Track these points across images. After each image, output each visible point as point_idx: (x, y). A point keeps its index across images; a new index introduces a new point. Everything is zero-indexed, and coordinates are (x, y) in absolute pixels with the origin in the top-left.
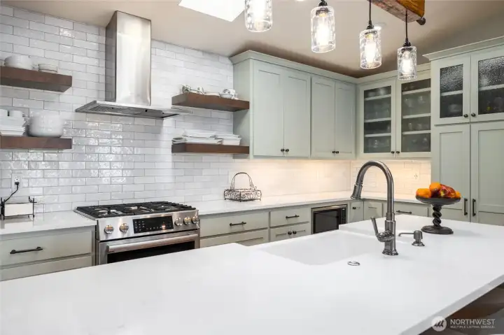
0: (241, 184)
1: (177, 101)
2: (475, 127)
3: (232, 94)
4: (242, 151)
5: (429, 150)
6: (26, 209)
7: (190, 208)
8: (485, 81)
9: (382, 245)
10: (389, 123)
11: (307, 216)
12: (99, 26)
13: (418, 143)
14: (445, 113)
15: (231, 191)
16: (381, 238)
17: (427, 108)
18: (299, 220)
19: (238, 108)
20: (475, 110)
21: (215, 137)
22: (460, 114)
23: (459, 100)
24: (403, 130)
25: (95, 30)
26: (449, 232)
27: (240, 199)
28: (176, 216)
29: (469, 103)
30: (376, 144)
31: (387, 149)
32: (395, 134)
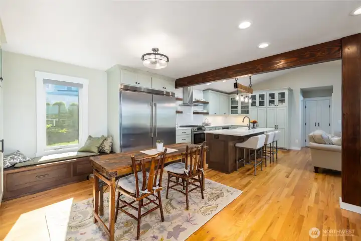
0: (207, 121)
2: (259, 109)
4: (207, 114)
5: (248, 114)
8: (261, 99)
9: (248, 128)
14: (252, 105)
19: (206, 103)
20: (259, 105)
22: (255, 106)
23: (255, 102)
24: (241, 109)
29: (257, 103)
30: (234, 112)
31: (237, 113)
32: (239, 109)
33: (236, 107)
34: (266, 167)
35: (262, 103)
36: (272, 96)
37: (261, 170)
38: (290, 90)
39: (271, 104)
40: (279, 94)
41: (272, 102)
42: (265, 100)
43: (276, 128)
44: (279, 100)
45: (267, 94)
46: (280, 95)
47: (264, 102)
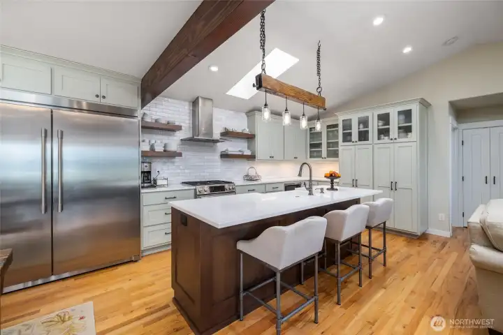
0: (252, 173)
1: (223, 134)
3: (247, 131)
4: (252, 157)
5: (338, 157)
6: (165, 182)
7: (231, 183)
8: (361, 126)
9: (308, 192)
10: (321, 144)
11: (283, 187)
12: (190, 102)
13: (334, 154)
14: (344, 141)
15: (247, 176)
16: (307, 189)
17: (337, 137)
18: (279, 189)
19: (250, 138)
20: (357, 139)
21: (240, 151)
22: (350, 141)
23: (350, 134)
24: (328, 147)
25: (187, 103)
26: (337, 190)
27: (251, 180)
28: (227, 186)
29: (355, 136)
30: (315, 154)
31: (320, 157)
32: (324, 149)
33: (319, 145)
34: (338, 303)
35: (363, 136)
36: (385, 118)
37: (316, 321)
38: (425, 104)
39: (382, 136)
40: (400, 113)
41: (384, 132)
42: (370, 129)
43: (393, 187)
44: (399, 128)
45: (372, 115)
46: (402, 117)
47: (367, 132)
